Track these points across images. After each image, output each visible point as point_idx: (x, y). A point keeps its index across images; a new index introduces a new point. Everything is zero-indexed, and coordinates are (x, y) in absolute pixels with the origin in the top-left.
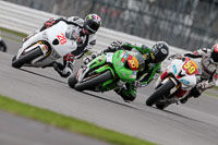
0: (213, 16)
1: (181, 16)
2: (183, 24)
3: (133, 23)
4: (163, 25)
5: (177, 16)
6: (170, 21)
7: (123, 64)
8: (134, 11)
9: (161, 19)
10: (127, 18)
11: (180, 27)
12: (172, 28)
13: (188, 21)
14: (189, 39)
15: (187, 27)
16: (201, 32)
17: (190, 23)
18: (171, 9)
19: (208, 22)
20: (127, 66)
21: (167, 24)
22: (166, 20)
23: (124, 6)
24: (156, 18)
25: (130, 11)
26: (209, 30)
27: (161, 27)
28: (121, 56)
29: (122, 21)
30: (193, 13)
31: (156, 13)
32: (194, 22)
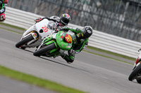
0: (138, 15)
1: (117, 15)
2: (118, 20)
3: (87, 19)
4: (106, 21)
5: (115, 15)
6: (110, 18)
7: (62, 39)
8: (87, 12)
9: (104, 17)
10: (82, 16)
11: (117, 22)
12: (112, 23)
13: (122, 18)
14: (122, 29)
15: (121, 22)
16: (130, 25)
17: (123, 20)
18: (111, 11)
19: (135, 19)
20: (65, 40)
21: (108, 20)
22: (107, 17)
23: (81, 9)
24: (101, 16)
25: (84, 12)
26: (135, 24)
27: (104, 22)
28: (61, 35)
29: (79, 18)
30: (125, 13)
31: (101, 13)
32: (126, 19)
